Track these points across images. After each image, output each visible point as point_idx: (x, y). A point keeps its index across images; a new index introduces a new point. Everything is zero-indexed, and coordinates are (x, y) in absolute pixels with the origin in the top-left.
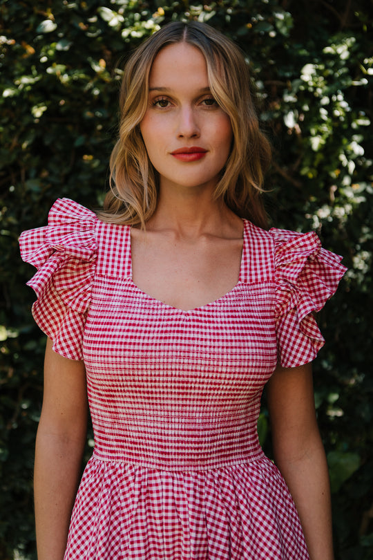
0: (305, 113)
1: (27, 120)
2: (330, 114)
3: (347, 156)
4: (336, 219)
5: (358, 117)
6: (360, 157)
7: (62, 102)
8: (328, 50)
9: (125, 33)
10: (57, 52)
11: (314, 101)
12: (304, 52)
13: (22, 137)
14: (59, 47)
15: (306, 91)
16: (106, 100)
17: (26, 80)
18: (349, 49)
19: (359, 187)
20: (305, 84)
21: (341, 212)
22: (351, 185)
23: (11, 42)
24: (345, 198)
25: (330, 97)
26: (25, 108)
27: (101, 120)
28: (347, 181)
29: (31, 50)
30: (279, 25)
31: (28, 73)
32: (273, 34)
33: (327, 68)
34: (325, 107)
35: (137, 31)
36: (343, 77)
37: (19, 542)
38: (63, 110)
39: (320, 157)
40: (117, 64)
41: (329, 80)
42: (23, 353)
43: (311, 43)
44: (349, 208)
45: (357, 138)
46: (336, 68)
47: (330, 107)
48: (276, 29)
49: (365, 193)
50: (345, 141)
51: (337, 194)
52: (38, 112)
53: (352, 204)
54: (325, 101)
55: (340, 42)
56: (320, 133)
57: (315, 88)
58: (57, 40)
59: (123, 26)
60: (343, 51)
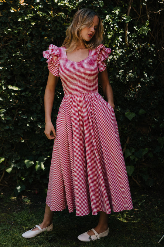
0: (106, 28)
1: (29, 26)
2: (113, 29)
3: (117, 41)
4: (114, 59)
5: (121, 30)
6: (121, 41)
7: (39, 22)
8: (113, 12)
9: (59, 4)
10: (39, 8)
11: (109, 25)
12: (106, 12)
13: (27, 31)
14: (40, 6)
15: (107, 22)
16: (52, 22)
17: (30, 15)
18: (119, 12)
19: (121, 50)
20: (107, 20)
21: (115, 57)
22: (118, 50)
23: (27, 4)
24: (117, 53)
25: (113, 25)
26: (28, 23)
27: (50, 27)
28: (117, 48)
29: (33, 7)
30: (100, 4)
31: (31, 13)
32: (98, 6)
33: (112, 16)
34: (112, 27)
35: (62, 4)
36: (116, 19)
37: (13, 160)
38: (39, 24)
39: (110, 41)
40: (55, 12)
41: (113, 20)
42: (21, 96)
43: (108, 9)
44: (118, 56)
45: (121, 36)
46: (115, 17)
47: (113, 27)
48: (99, 5)
49: (122, 52)
50: (117, 37)
51: (114, 52)
52: (33, 24)
53: (118, 55)
54: (112, 25)
55: (116, 10)
56: (110, 34)
57: (109, 22)
58: (40, 4)
59: (58, 2)
60: (117, 12)
